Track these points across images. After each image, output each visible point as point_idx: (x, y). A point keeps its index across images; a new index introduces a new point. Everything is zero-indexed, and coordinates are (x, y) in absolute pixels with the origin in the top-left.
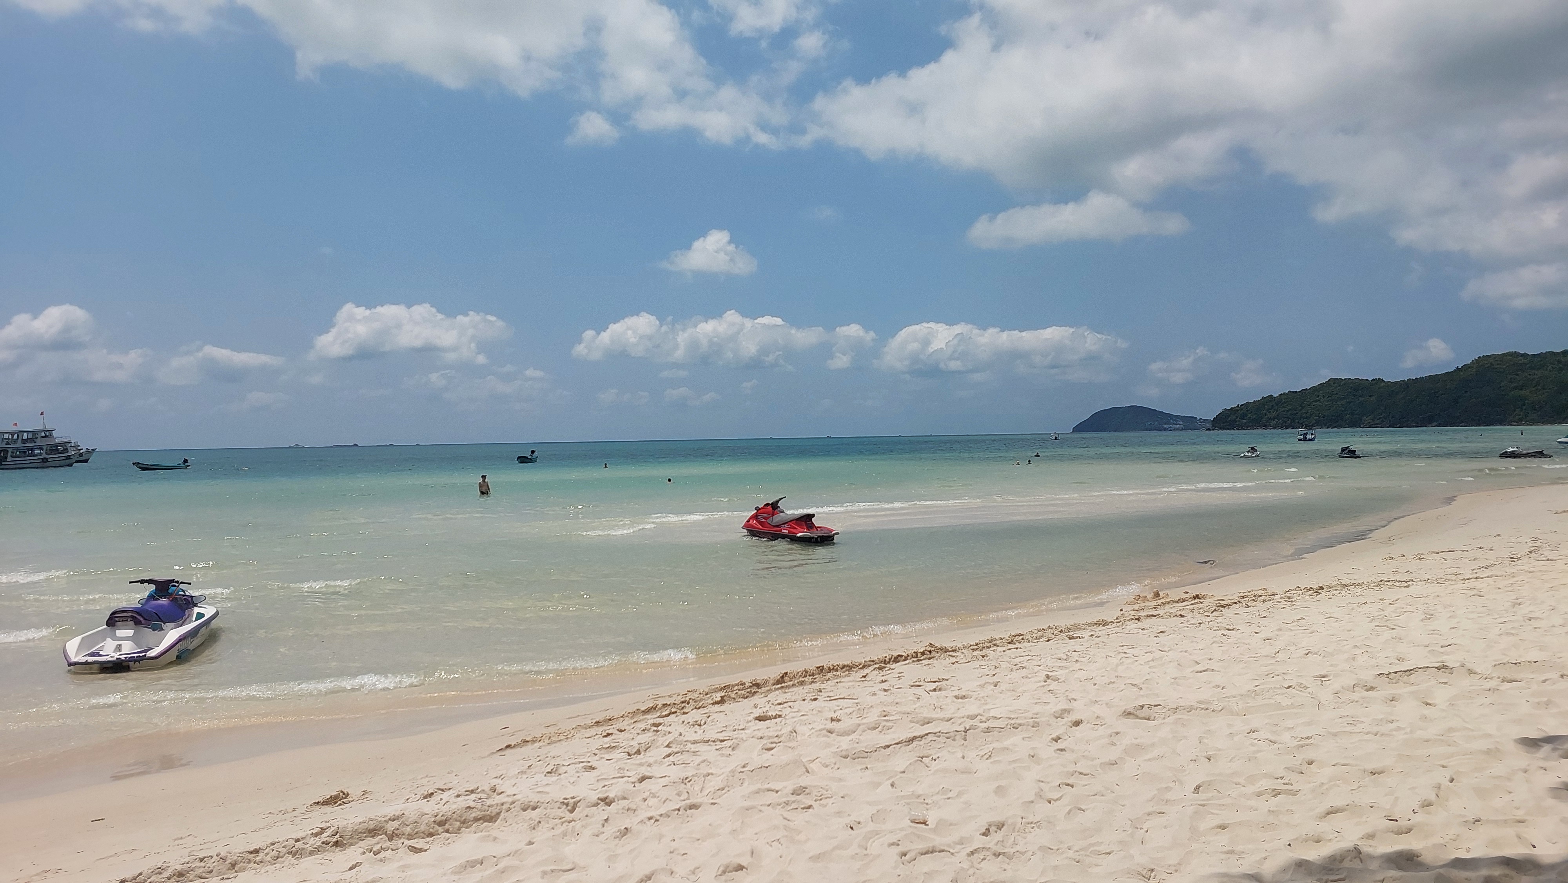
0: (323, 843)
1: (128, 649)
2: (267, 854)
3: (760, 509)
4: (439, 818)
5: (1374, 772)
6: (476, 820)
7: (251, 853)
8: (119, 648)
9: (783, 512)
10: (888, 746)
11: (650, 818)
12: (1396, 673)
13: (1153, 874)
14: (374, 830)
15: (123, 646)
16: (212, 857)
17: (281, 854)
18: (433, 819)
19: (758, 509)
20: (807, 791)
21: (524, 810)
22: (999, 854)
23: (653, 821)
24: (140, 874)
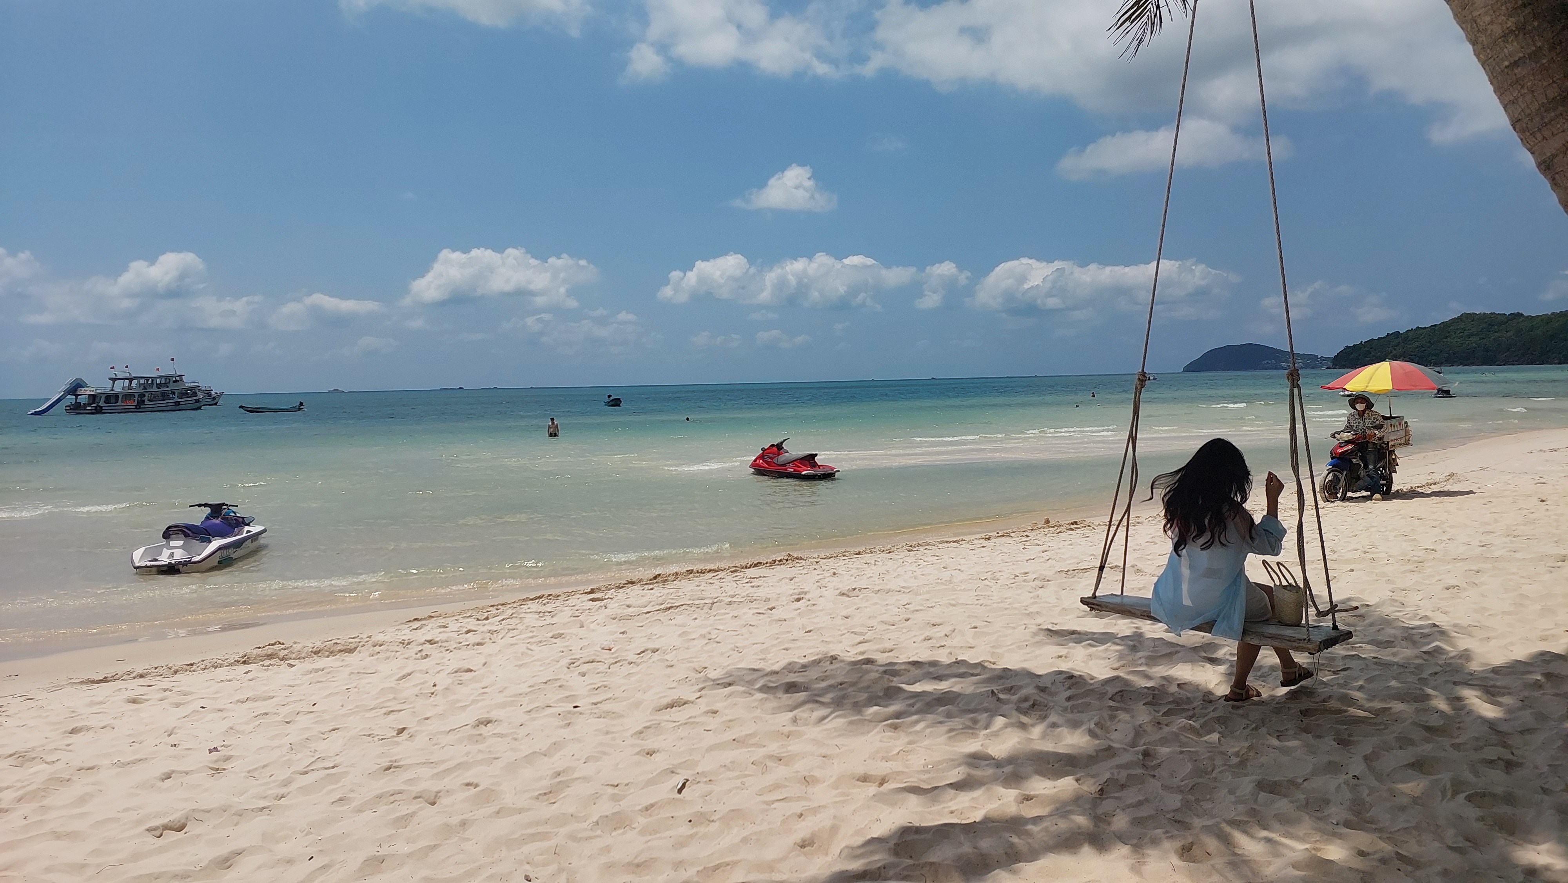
0: (235, 661)
1: (179, 555)
2: (198, 667)
3: (766, 450)
4: (314, 649)
5: (935, 624)
6: (341, 651)
7: (188, 665)
8: (172, 555)
9: (787, 452)
10: (649, 612)
11: (447, 650)
12: (1074, 570)
13: (705, 670)
14: (270, 655)
15: (175, 554)
16: (163, 667)
17: (207, 667)
18: (311, 650)
19: (764, 450)
20: (563, 636)
21: (374, 646)
22: (632, 663)
23: (449, 652)
24: (117, 674)
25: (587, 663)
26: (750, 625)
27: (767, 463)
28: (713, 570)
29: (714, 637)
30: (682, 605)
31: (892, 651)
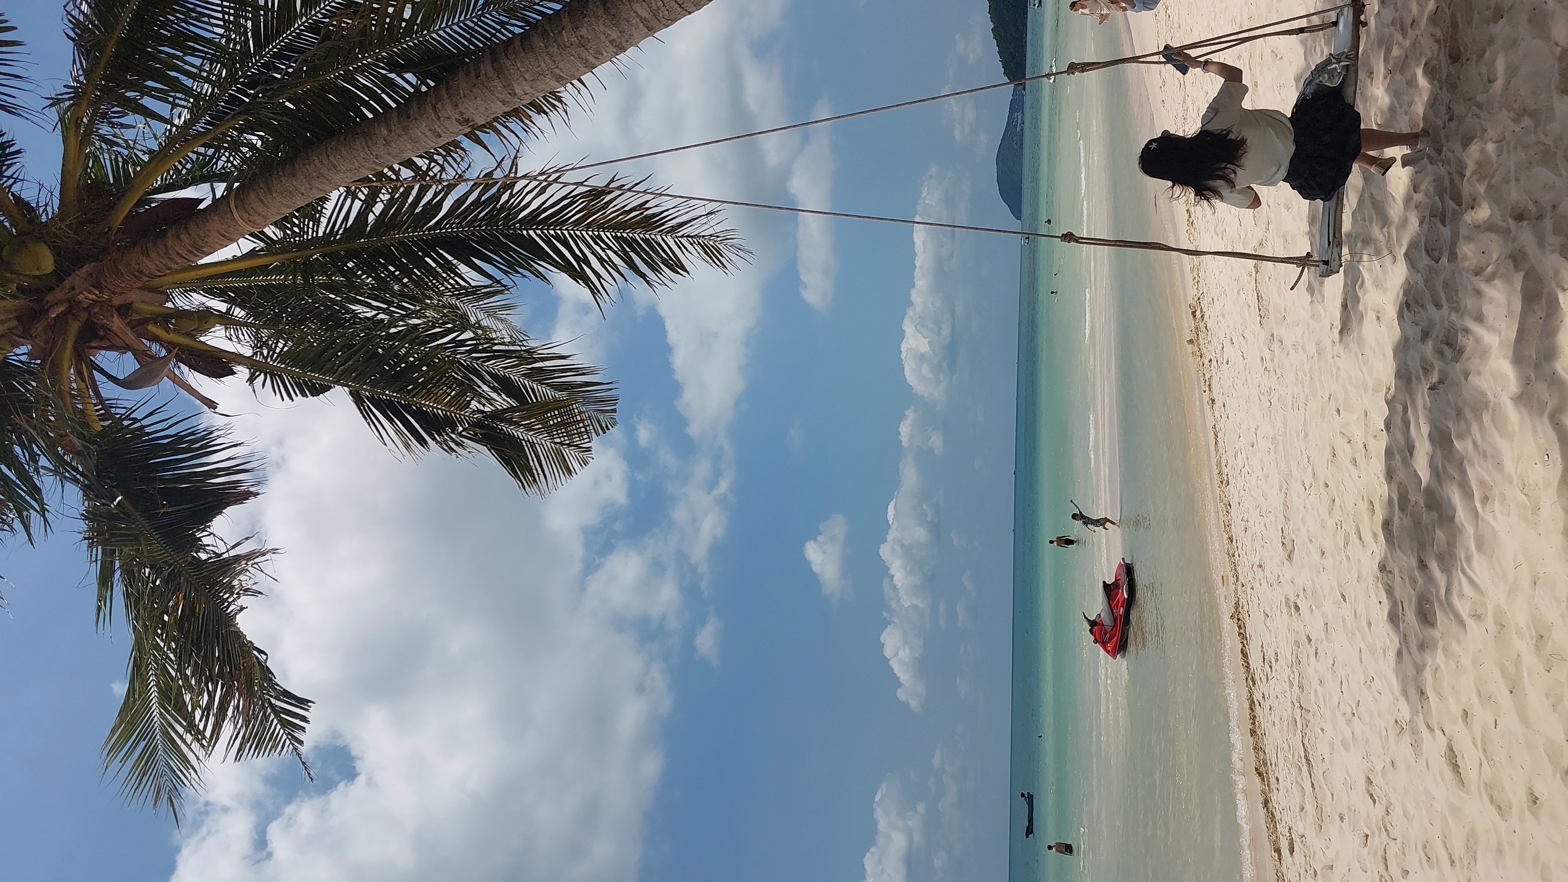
3: (1096, 639)
5: (1332, 455)
10: (1313, 785)
13: (1399, 723)
19: (1096, 641)
25: (1387, 866)
26: (1333, 665)
27: (1111, 638)
28: (1251, 705)
29: (1351, 709)
30: (1303, 744)
31: (1371, 502)
